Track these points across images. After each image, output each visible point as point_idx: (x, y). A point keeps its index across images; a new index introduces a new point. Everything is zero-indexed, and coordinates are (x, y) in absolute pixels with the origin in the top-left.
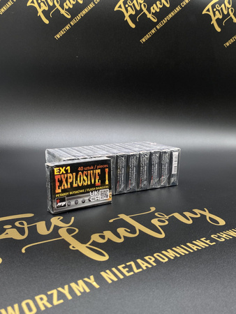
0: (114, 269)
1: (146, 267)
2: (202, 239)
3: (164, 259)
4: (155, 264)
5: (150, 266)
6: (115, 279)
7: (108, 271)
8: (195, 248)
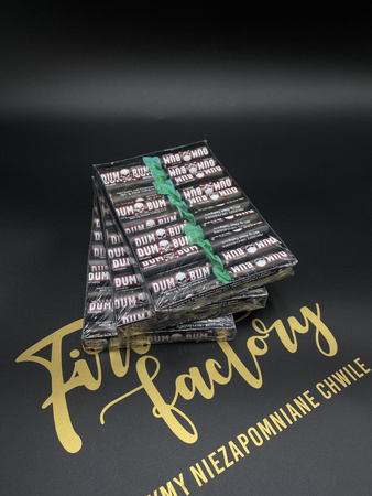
0: (203, 461)
1: (239, 456)
2: (305, 394)
3: (259, 441)
4: (248, 452)
5: (243, 456)
6: (206, 481)
7: (197, 465)
8: (294, 415)
